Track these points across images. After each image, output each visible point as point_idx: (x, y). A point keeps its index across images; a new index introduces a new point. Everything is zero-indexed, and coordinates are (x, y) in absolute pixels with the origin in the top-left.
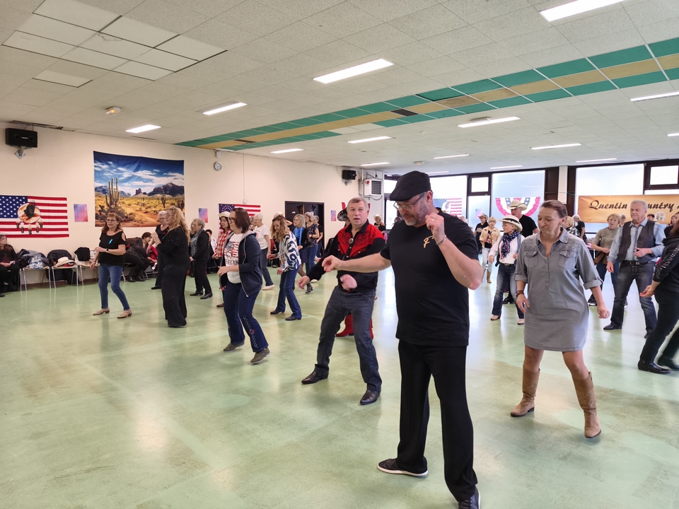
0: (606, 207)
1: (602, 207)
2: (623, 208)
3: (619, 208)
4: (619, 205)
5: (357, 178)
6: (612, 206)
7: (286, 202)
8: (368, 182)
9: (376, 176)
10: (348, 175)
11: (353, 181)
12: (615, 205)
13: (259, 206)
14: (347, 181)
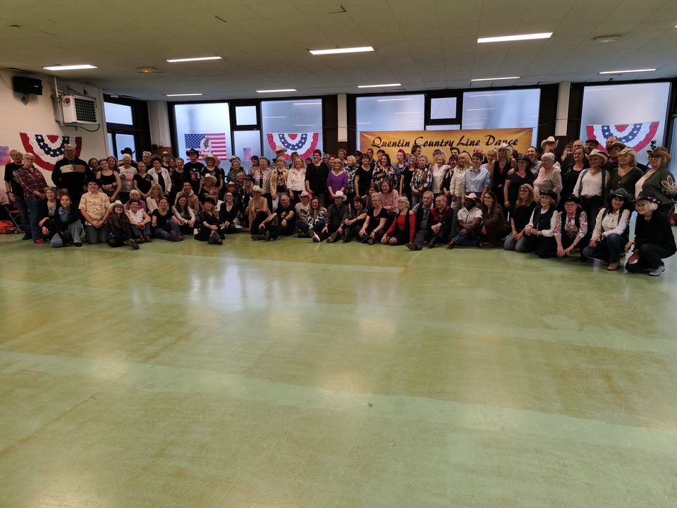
1: (385, 144)
2: (405, 146)
4: (401, 142)
5: (45, 92)
8: (68, 101)
9: (85, 92)
10: (26, 85)
12: (398, 142)
14: (26, 96)
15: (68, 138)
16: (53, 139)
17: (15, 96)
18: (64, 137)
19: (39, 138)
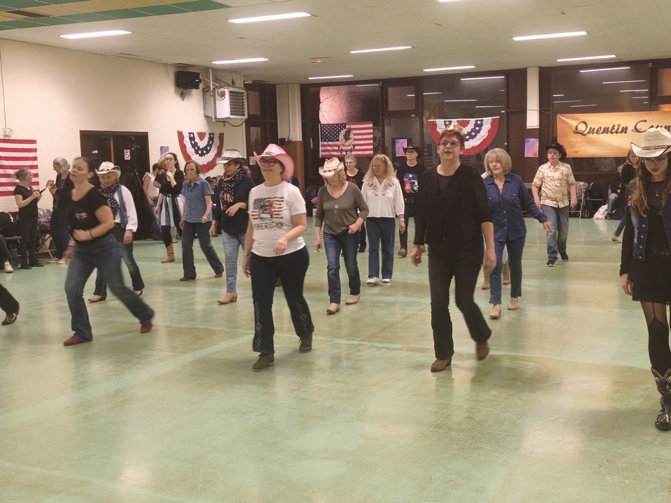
0: (597, 133)
1: (592, 131)
2: (621, 132)
3: (617, 132)
4: (616, 127)
5: (201, 86)
6: (606, 131)
7: (80, 131)
8: (223, 95)
9: (233, 82)
10: (186, 80)
11: (194, 91)
12: (610, 128)
13: (34, 142)
14: (185, 91)
15: (213, 134)
16: (202, 135)
17: (176, 92)
18: (210, 134)
19: (192, 136)
